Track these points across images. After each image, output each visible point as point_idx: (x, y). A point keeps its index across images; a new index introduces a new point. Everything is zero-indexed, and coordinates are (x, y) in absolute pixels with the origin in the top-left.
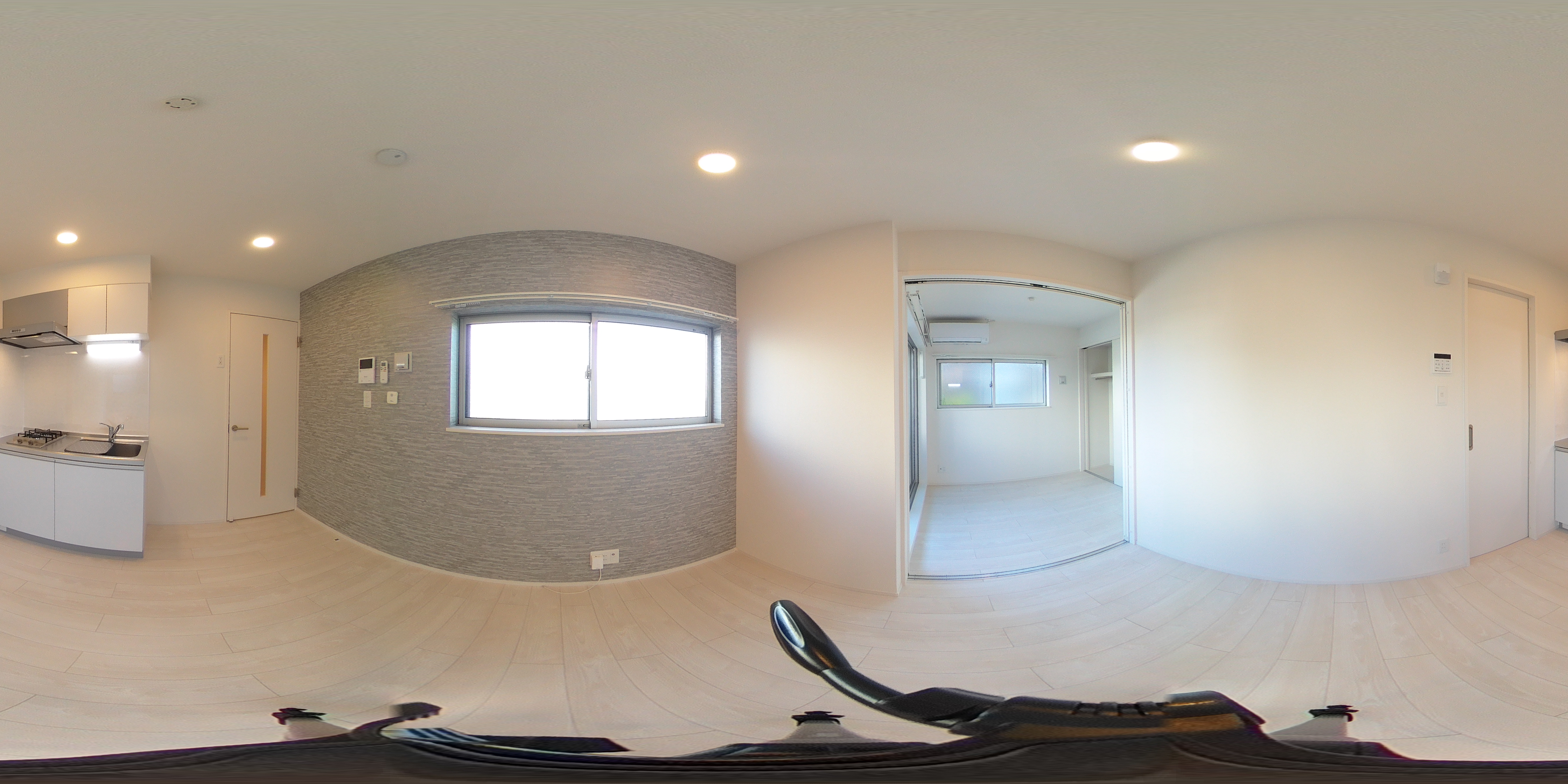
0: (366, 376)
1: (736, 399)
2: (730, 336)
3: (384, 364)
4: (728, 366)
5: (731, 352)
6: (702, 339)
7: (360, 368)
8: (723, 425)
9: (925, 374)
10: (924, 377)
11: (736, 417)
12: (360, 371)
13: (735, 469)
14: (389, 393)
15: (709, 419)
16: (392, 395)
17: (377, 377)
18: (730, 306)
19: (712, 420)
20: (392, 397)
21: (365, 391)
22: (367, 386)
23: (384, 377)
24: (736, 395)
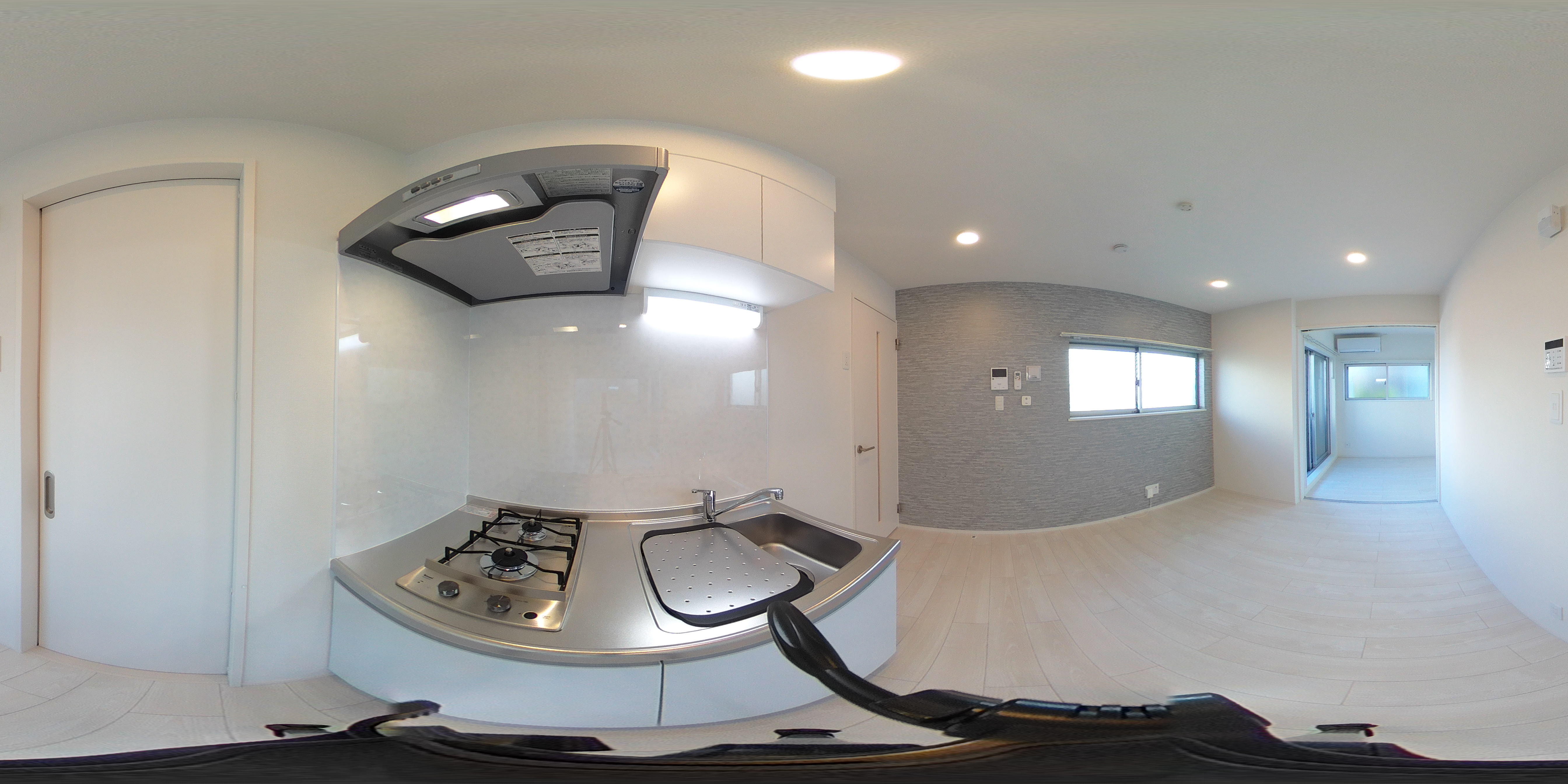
0: (999, 383)
1: (1212, 395)
2: (1209, 359)
3: (1018, 374)
4: (1208, 376)
5: (1209, 368)
6: (1193, 360)
7: (993, 377)
8: (1206, 410)
9: (1335, 375)
10: (1334, 378)
11: (1212, 405)
12: (993, 379)
13: (1212, 435)
14: (1024, 398)
15: (1197, 407)
16: (1026, 399)
17: (1011, 384)
18: (1208, 342)
19: (1198, 407)
20: (1027, 401)
21: (996, 397)
22: (999, 392)
23: (1018, 384)
24: (1211, 392)
